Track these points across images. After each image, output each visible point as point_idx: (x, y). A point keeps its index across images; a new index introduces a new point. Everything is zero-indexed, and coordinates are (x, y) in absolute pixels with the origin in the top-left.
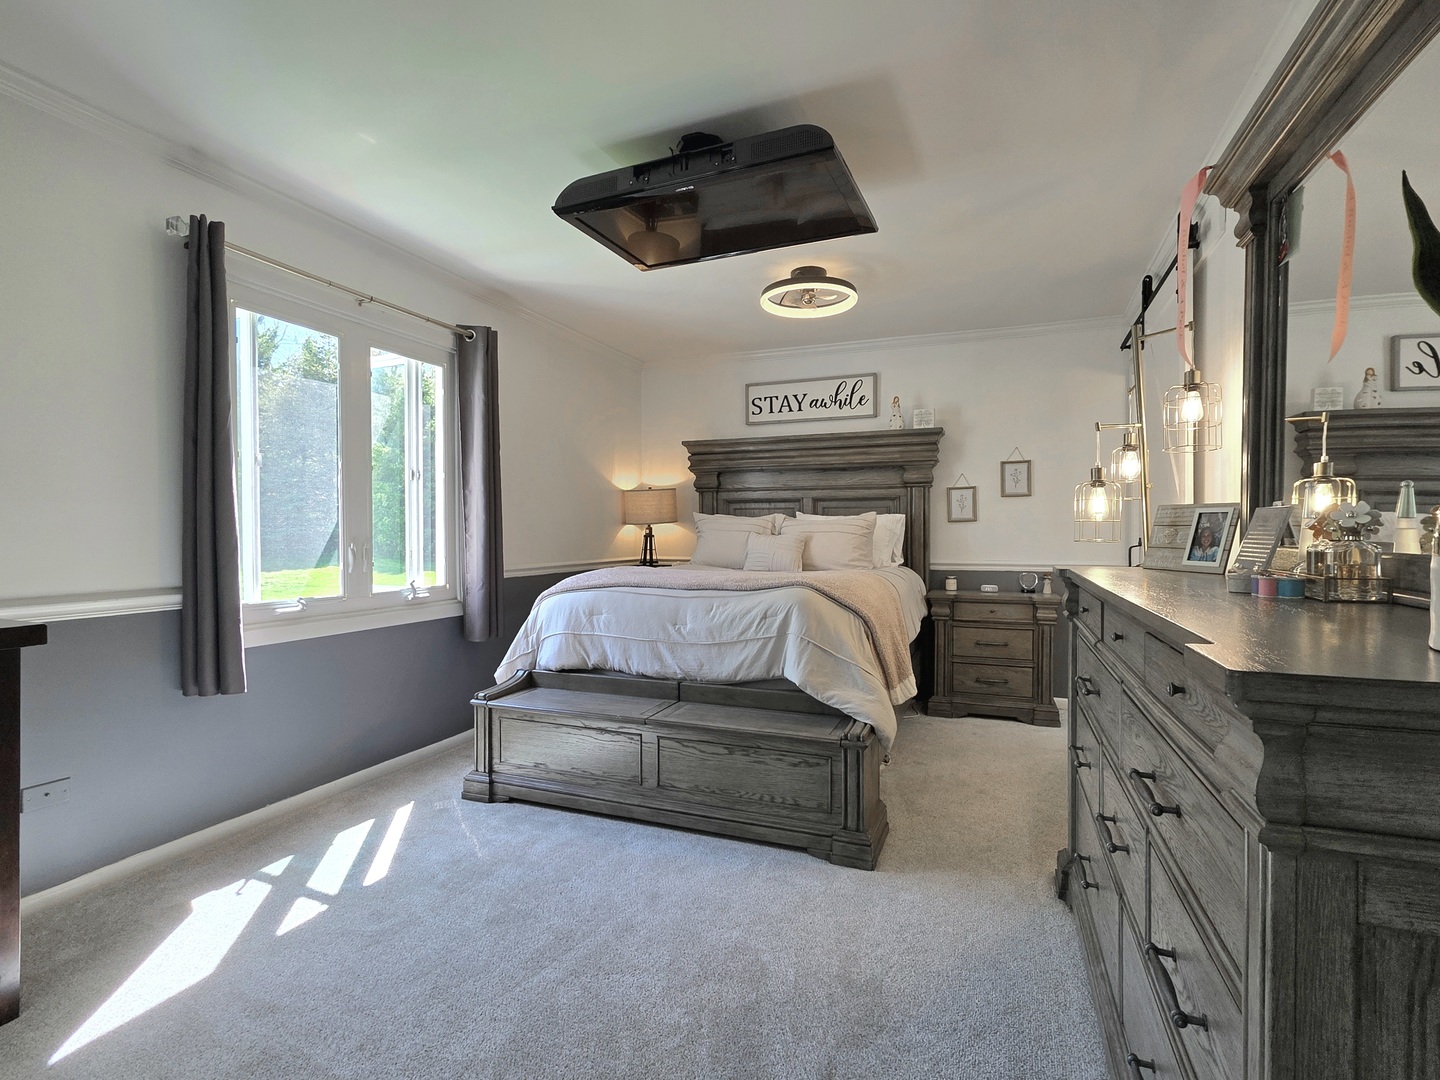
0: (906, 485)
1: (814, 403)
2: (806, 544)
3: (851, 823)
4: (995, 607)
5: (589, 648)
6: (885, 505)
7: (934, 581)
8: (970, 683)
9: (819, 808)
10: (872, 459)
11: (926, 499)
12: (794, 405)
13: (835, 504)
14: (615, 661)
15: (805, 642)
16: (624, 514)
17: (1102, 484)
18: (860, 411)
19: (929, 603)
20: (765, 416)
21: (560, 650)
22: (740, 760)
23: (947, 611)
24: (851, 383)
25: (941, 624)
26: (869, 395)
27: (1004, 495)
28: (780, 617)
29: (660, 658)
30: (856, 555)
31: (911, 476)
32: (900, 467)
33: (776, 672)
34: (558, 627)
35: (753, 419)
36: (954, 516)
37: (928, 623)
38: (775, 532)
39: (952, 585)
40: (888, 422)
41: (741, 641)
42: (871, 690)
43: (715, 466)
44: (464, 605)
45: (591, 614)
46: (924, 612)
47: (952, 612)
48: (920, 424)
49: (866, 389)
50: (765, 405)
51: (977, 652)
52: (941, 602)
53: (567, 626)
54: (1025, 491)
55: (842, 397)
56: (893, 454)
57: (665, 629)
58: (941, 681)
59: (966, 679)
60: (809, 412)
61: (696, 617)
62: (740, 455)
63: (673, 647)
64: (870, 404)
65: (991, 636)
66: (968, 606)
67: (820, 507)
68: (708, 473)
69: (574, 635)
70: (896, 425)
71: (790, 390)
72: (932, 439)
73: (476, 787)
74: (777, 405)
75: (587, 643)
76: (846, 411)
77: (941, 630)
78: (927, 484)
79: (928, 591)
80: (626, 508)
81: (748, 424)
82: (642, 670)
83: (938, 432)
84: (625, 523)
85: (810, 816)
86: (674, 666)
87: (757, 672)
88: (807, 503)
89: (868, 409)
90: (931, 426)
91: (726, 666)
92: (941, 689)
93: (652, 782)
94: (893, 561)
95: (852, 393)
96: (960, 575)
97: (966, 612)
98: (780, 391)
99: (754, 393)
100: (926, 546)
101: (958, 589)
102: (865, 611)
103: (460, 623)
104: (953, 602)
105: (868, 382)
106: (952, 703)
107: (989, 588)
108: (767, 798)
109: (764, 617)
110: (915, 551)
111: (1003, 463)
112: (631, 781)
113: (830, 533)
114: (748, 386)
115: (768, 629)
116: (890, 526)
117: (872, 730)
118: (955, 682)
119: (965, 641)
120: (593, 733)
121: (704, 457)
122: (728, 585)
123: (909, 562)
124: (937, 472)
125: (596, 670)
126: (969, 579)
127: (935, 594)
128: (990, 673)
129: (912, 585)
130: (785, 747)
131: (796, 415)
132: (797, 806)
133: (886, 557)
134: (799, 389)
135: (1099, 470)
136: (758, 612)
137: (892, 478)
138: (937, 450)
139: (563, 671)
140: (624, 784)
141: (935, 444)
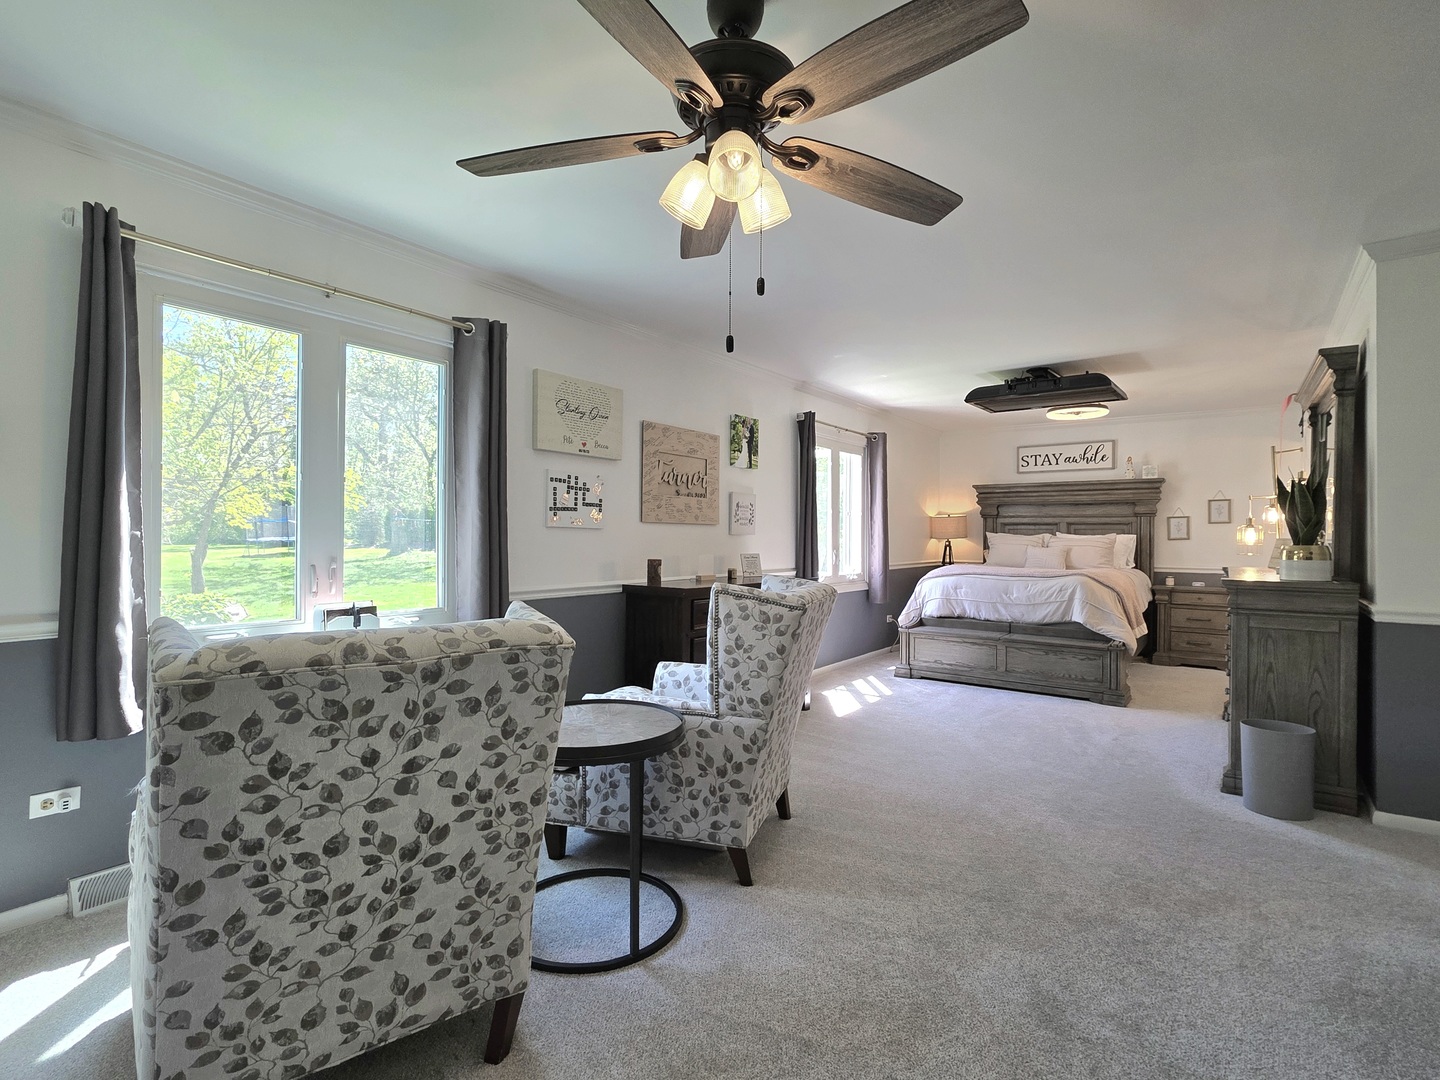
0: (1136, 515)
1: (1067, 460)
2: (1067, 553)
3: (1113, 687)
4: (1201, 596)
5: (955, 606)
6: (1122, 528)
7: (1158, 579)
8: (1184, 645)
9: (1096, 680)
10: (1113, 498)
11: (1151, 524)
12: (1053, 461)
13: (1083, 527)
14: (971, 612)
15: (1085, 603)
16: (931, 532)
17: (1253, 526)
18: (1102, 465)
19: (1154, 593)
20: (1031, 467)
21: (939, 606)
22: (1052, 657)
23: (1166, 598)
24: (1097, 445)
25: (1162, 606)
26: (1109, 454)
27: (1210, 522)
28: (1070, 591)
29: (998, 611)
30: (1102, 561)
31: (1140, 509)
32: (1134, 504)
33: (1067, 619)
34: (937, 594)
35: (1022, 469)
36: (1172, 537)
37: (1153, 605)
38: (1044, 545)
39: (1170, 582)
40: (1124, 473)
41: (1047, 602)
42: (1123, 627)
43: (995, 501)
44: (869, 584)
45: (956, 588)
46: (1150, 598)
47: (1170, 598)
48: (1147, 475)
49: (1107, 450)
50: (1032, 461)
51: (1188, 624)
52: (1163, 592)
53: (942, 595)
54: (1227, 520)
55: (1088, 455)
56: (1128, 495)
57: (1001, 596)
58: (1162, 643)
59: (1179, 641)
60: (1063, 465)
61: (1019, 591)
62: (1014, 494)
63: (1006, 606)
64: (1110, 460)
65: (1197, 614)
66: (1182, 595)
67: (1072, 528)
68: (991, 505)
69: (946, 600)
70: (1130, 476)
71: (1050, 451)
72: (1159, 485)
73: (903, 671)
74: (1040, 460)
75: (954, 603)
76: (1092, 465)
77: (1163, 611)
78: (1152, 514)
79: (1153, 585)
80: (933, 528)
81: (1019, 472)
82: (988, 617)
83: (1161, 481)
84: (931, 538)
85: (1090, 684)
86: (1006, 616)
87: (1055, 619)
88: (1063, 526)
89: (1108, 463)
90: (1156, 477)
91: (1037, 616)
92: (1162, 648)
93: (1003, 669)
94: (1127, 565)
95: (1097, 453)
96: (1176, 576)
97: (1178, 599)
98: (1043, 451)
99: (1023, 452)
100: (1151, 555)
101: (1175, 584)
102: (1118, 589)
103: (868, 594)
104: (1171, 592)
105: (1108, 447)
106: (1170, 657)
107: (1197, 584)
108: (1067, 676)
109: (1061, 590)
110: (1143, 558)
111: (1210, 501)
112: (990, 669)
113: (1085, 546)
114: (1018, 448)
115: (1062, 597)
116: (1126, 542)
117: (1124, 644)
118: (1173, 644)
119: (1179, 617)
120: (968, 645)
121: (989, 495)
122: (1036, 574)
123: (1139, 565)
124: (1159, 506)
125: (958, 617)
126: (1182, 578)
127: (1157, 587)
128: (1196, 638)
129: (1142, 580)
130: (1078, 650)
131: (1054, 467)
132: (1083, 680)
133: (1122, 563)
134: (1057, 450)
135: (1250, 520)
136: (1058, 588)
137: (1126, 510)
138: (1160, 492)
139: (941, 617)
140: (986, 669)
141: (1158, 488)
